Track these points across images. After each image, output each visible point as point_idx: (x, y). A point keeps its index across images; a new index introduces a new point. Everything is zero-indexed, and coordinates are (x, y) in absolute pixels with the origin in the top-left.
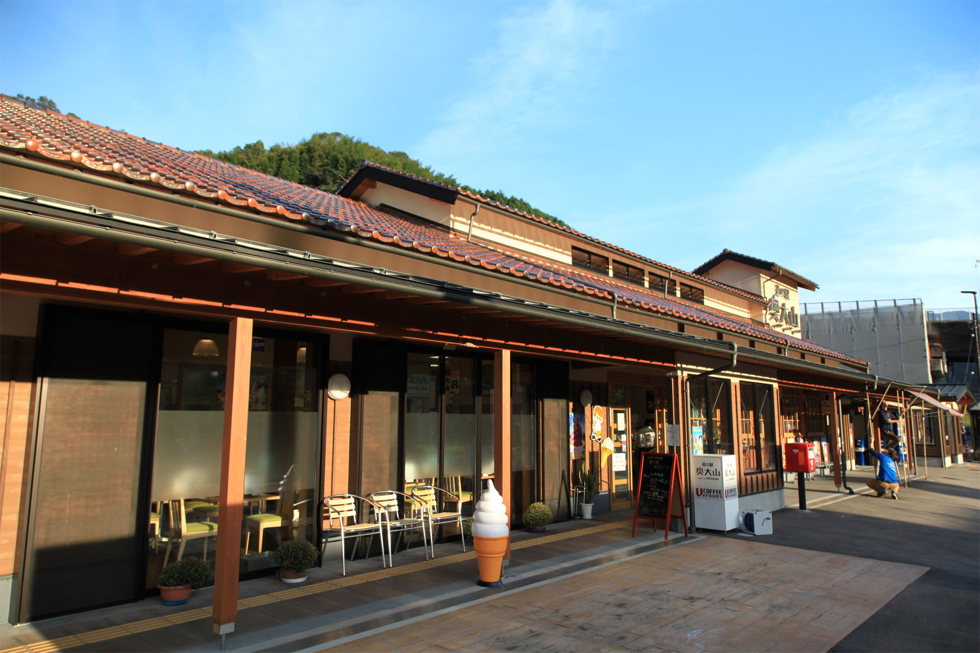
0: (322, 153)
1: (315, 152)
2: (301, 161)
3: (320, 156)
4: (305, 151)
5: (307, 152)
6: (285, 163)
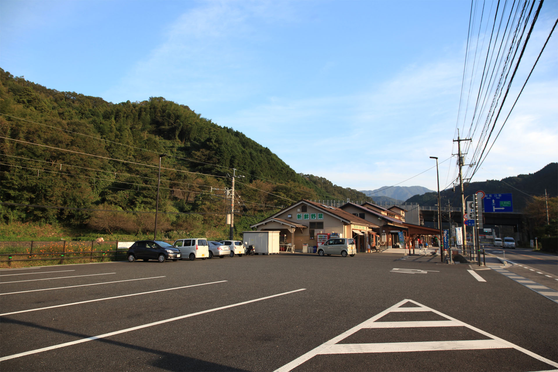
0: (160, 109)
1: (157, 109)
2: (150, 113)
3: (159, 111)
4: (152, 108)
5: (153, 109)
6: (144, 113)
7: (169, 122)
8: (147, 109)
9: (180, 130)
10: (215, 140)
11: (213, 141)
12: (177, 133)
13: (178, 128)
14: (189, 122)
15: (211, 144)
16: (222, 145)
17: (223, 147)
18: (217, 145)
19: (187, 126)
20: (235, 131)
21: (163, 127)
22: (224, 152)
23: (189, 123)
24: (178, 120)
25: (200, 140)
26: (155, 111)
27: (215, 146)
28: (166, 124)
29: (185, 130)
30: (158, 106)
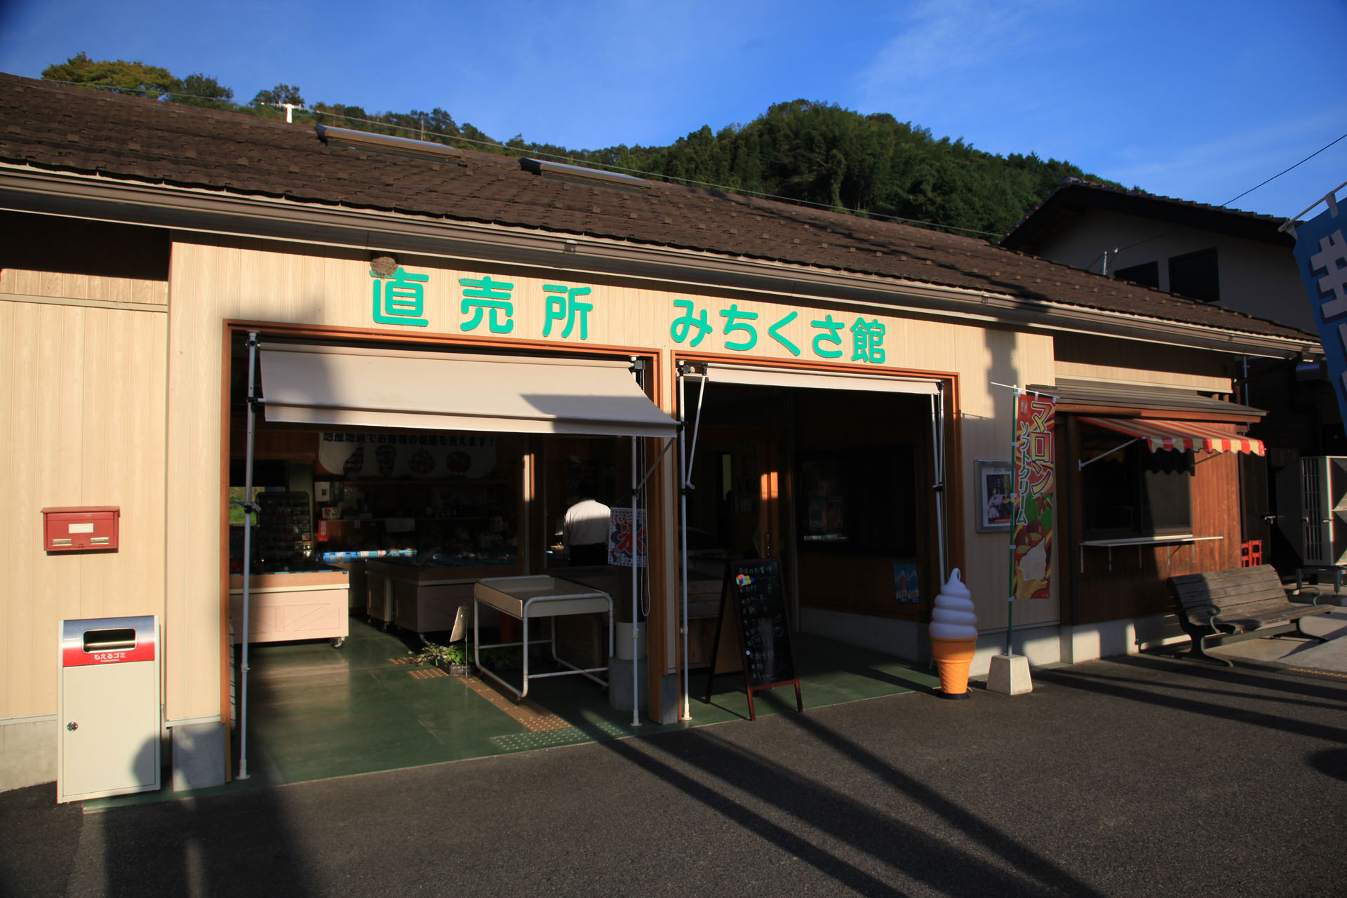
7: (810, 161)
8: (752, 139)
9: (841, 177)
10: (934, 185)
11: (927, 187)
12: (836, 188)
13: (836, 173)
14: (869, 152)
15: (921, 199)
16: (954, 195)
17: (957, 201)
18: (939, 200)
19: (862, 161)
20: (1046, 161)
21: (796, 179)
22: (959, 215)
23: (868, 155)
24: (835, 151)
25: (900, 197)
26: (775, 141)
27: (932, 202)
28: (804, 167)
29: (857, 176)
30: (780, 125)
